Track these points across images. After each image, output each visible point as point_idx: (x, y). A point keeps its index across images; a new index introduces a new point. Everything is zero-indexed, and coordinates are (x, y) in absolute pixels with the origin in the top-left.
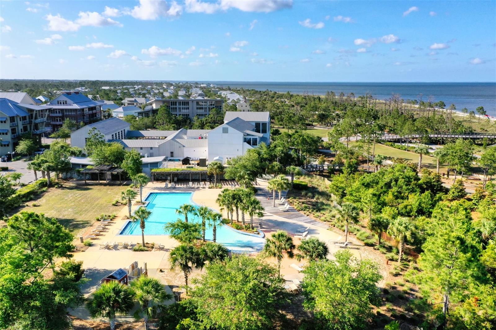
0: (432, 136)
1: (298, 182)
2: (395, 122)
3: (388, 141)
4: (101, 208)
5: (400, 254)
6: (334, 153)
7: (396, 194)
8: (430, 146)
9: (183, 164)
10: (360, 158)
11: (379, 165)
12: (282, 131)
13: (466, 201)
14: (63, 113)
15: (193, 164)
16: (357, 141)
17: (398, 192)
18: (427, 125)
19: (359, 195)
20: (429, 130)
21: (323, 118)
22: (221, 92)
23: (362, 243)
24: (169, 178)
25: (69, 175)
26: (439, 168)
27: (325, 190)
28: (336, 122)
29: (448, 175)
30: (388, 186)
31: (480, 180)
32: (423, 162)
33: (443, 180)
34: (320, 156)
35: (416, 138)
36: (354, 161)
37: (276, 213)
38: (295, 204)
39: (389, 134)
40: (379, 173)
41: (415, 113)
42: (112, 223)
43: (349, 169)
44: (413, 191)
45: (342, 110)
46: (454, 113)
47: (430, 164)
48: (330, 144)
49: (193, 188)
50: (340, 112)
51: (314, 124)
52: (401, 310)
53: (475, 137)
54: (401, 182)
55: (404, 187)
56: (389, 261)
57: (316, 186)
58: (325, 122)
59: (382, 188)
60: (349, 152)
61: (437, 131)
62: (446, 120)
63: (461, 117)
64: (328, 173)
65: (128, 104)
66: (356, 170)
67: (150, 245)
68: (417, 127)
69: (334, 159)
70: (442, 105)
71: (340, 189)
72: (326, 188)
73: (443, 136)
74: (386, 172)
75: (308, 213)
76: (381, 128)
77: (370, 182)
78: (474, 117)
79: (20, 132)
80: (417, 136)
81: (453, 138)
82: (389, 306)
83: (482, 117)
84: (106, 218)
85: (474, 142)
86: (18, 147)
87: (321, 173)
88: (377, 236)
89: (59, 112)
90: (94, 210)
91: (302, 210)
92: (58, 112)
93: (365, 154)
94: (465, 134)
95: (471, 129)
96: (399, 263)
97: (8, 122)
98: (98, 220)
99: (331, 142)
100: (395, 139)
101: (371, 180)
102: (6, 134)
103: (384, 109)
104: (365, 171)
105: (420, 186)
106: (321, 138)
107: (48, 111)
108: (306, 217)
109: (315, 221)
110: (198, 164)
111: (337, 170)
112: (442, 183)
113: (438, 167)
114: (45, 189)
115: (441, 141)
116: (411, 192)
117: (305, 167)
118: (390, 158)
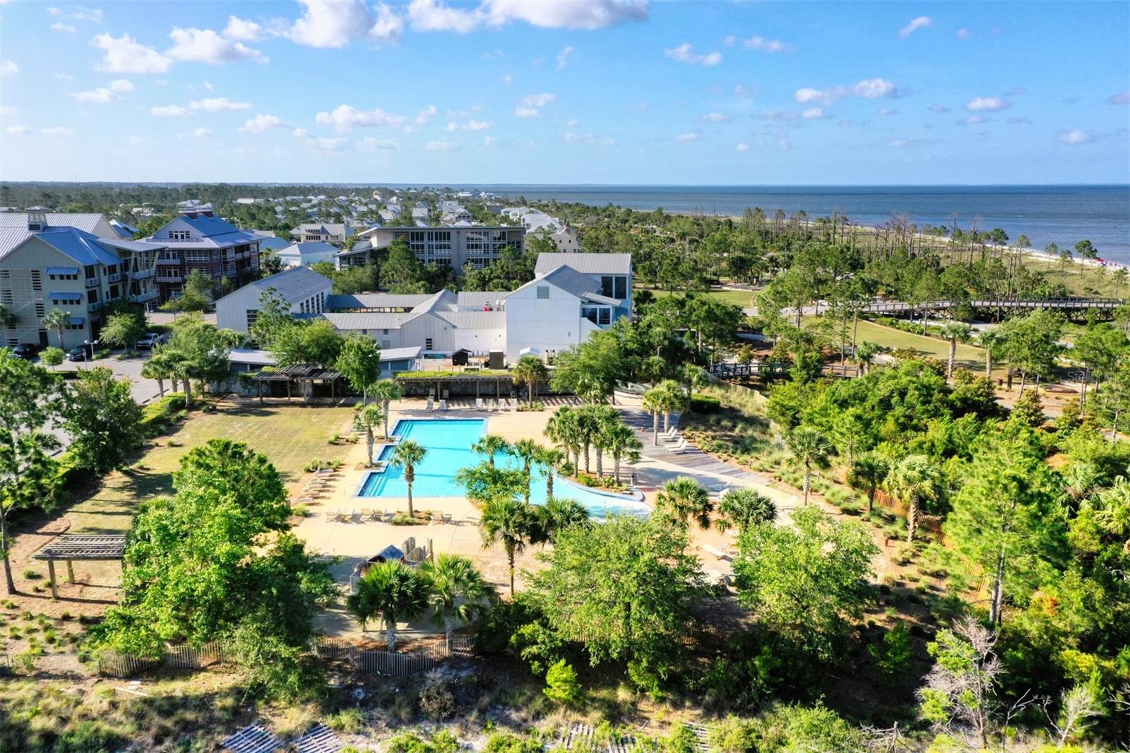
0: (978, 303)
1: (699, 398)
2: (897, 274)
3: (884, 315)
4: (307, 449)
5: (911, 526)
6: (770, 340)
7: (902, 420)
8: (974, 326)
9: (455, 364)
10: (826, 351)
11: (866, 364)
12: (656, 294)
13: (1044, 432)
14: (183, 259)
15: (476, 364)
16: (819, 316)
17: (905, 416)
18: (969, 281)
19: (828, 422)
20: (972, 292)
21: (741, 267)
22: (507, 209)
23: (837, 510)
24: (432, 391)
25: (224, 386)
26: (991, 369)
27: (757, 413)
28: (769, 274)
29: (1010, 383)
30: (886, 404)
31: (1076, 392)
32: (958, 357)
33: (998, 393)
34: (740, 347)
35: (944, 309)
36: (814, 355)
37: (661, 457)
38: (697, 439)
39: (885, 301)
40: (867, 378)
41: (941, 255)
42: (338, 475)
43: (804, 372)
44: (936, 414)
45: (782, 249)
46: (1026, 255)
47: (974, 362)
48: (761, 322)
49: (486, 411)
50: (778, 254)
51: (722, 279)
52: (914, 620)
53: (1070, 305)
54: (912, 396)
55: (919, 407)
56: (890, 541)
57: (737, 406)
58: (745, 275)
59: (873, 408)
60: (801, 336)
61: (989, 294)
62: (1008, 271)
63: (1044, 262)
64: (760, 380)
65: (308, 237)
66: (818, 374)
67: (422, 515)
68: (945, 285)
69: (770, 353)
70: (1001, 237)
71: (788, 409)
72: (759, 410)
73: (1001, 304)
74: (881, 377)
75: (725, 456)
76: (870, 287)
77: (849, 396)
78: (1070, 263)
79: (105, 300)
80: (947, 304)
81: (1022, 307)
82: (890, 612)
83: (1087, 262)
84: (324, 466)
85: (1069, 316)
86: (104, 329)
87: (745, 381)
88: (865, 498)
89: (174, 255)
90: (294, 453)
91: (713, 451)
92: (171, 256)
93: (837, 342)
94: (1050, 299)
95: (1062, 290)
96: (909, 544)
97: (82, 277)
98: (309, 471)
99: (761, 318)
100: (900, 312)
101: (852, 392)
102: (78, 302)
103: (873, 245)
104: (836, 377)
105: (951, 405)
106: (741, 310)
107: (157, 254)
108: (721, 464)
109: (741, 471)
110: (487, 364)
111: (778, 376)
112: (996, 398)
113: (988, 366)
114: (182, 413)
115: (998, 315)
116: (933, 416)
117: (712, 369)
118: (888, 351)
